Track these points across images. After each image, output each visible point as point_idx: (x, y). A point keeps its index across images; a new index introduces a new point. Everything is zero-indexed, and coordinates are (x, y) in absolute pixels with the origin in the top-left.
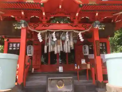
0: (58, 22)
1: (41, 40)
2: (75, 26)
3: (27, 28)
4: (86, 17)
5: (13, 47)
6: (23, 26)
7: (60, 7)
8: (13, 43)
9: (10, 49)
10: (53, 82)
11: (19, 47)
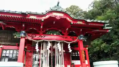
0: (52, 34)
2: (65, 38)
4: (73, 32)
5: (6, 54)
6: (22, 35)
7: (54, 22)
9: (3, 55)
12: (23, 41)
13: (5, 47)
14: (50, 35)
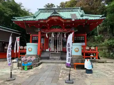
1: (47, 37)
2: (63, 30)
3: (41, 31)
4: (69, 25)
5: (34, 39)
6: (39, 30)
8: (34, 37)
9: (33, 39)
10: (52, 54)
11: (38, 39)
12: (40, 33)
13: (33, 35)
14: (54, 29)
